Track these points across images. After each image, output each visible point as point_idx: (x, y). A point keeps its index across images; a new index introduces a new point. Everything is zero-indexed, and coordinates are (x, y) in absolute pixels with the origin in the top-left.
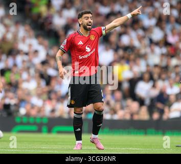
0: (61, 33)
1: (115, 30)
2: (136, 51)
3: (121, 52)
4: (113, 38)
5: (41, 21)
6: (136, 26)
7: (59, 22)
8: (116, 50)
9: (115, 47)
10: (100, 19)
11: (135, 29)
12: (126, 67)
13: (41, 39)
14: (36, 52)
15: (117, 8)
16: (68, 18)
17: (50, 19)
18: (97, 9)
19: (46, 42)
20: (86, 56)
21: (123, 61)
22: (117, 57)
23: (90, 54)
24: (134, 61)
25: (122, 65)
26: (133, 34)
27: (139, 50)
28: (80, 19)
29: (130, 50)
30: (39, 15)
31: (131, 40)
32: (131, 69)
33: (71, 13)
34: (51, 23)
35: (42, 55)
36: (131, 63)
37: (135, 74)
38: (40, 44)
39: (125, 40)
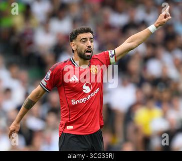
0: (49, 58)
1: (137, 53)
2: (172, 86)
3: (147, 88)
4: (134, 66)
5: (15, 39)
6: (171, 45)
7: (44, 41)
8: (140, 84)
9: (138, 80)
10: (111, 35)
11: (169, 50)
12: (157, 112)
13: (15, 70)
14: (8, 91)
15: (140, 14)
16: (59, 35)
17: (28, 36)
18: (106, 18)
19: (24, 74)
20: (83, 100)
21: (151, 103)
22: (141, 95)
23: (89, 97)
24: (170, 102)
25: (150, 109)
26: (167, 58)
27: (177, 84)
28: (74, 42)
29: (162, 84)
30: (12, 31)
31: (164, 68)
32: (165, 116)
33: (63, 26)
34: (31, 43)
35: (18, 96)
36: (165, 106)
37: (171, 124)
38: (14, 77)
39: (154, 68)
